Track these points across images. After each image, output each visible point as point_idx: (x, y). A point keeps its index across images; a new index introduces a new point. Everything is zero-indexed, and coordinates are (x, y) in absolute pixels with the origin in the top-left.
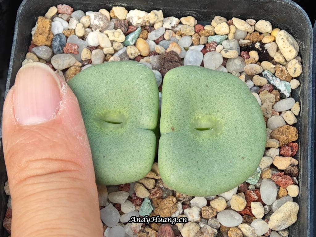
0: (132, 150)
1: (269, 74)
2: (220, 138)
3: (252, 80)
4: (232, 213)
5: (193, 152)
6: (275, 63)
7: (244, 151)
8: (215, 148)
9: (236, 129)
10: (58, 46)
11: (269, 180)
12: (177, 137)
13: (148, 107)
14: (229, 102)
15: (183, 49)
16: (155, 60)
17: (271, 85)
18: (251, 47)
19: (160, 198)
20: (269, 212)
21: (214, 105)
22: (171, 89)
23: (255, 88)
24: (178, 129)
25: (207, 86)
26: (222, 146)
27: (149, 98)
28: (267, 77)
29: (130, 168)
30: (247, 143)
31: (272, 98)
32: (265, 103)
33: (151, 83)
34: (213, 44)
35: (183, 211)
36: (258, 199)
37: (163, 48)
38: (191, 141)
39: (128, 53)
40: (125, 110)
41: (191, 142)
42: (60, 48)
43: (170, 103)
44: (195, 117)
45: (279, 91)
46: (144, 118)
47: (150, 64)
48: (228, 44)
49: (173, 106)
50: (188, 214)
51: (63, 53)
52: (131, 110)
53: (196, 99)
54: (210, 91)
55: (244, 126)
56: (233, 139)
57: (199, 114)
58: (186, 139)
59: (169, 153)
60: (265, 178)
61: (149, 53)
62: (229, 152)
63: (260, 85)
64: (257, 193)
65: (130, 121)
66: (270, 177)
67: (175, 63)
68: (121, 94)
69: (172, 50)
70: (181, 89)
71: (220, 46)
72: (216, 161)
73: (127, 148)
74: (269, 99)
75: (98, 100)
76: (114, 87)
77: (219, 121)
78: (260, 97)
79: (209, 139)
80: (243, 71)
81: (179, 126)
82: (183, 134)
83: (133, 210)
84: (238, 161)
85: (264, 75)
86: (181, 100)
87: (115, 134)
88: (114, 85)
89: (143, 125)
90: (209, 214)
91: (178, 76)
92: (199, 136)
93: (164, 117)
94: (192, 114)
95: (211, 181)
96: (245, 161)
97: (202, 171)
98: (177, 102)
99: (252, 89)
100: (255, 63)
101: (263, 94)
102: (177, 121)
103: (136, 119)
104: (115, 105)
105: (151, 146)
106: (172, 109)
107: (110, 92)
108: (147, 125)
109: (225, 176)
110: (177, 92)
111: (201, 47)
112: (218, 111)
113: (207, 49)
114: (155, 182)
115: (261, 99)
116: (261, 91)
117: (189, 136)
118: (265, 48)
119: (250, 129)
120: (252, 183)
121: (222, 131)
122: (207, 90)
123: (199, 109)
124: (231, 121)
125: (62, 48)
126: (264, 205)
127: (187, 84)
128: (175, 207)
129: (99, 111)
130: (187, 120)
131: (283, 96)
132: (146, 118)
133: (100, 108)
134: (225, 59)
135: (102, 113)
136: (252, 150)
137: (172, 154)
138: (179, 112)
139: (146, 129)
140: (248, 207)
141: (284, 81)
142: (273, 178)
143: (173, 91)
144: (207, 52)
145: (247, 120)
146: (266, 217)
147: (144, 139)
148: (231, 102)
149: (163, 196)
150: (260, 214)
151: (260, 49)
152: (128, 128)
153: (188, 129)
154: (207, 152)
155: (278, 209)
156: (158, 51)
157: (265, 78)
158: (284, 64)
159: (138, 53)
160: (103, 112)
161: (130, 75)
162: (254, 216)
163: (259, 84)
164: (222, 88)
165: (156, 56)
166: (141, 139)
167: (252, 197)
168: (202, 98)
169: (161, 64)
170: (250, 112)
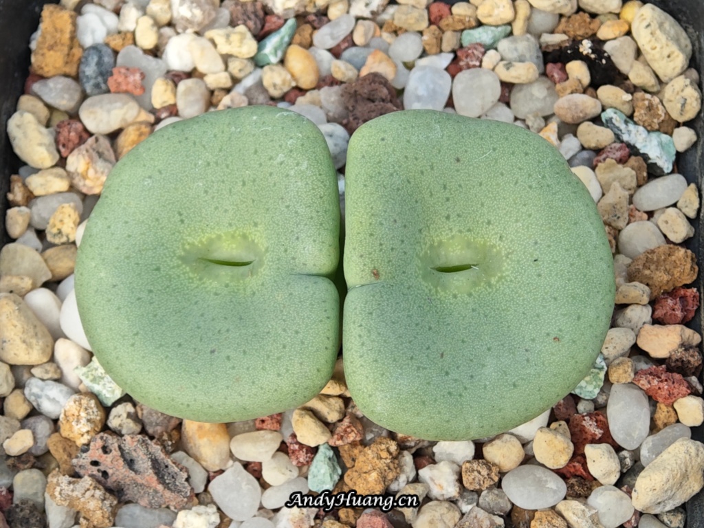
0: (280, 331)
1: (618, 119)
2: (497, 290)
3: (575, 135)
4: (539, 472)
5: (430, 329)
6: (632, 89)
7: (559, 320)
8: (486, 316)
9: (537, 265)
10: (94, 76)
11: (629, 387)
12: (389, 293)
13: (312, 218)
14: (517, 198)
15: (401, 67)
16: (333, 99)
17: (624, 145)
18: (569, 52)
19: (358, 443)
20: (632, 467)
21: (479, 206)
22: (367, 174)
23: (585, 154)
24: (390, 273)
25: (458, 160)
26: (503, 310)
27: (314, 196)
28: (614, 124)
29: (279, 375)
30: (567, 301)
31: (629, 179)
32: (611, 192)
33: (317, 158)
34: (476, 49)
35: (417, 474)
36: (603, 434)
37: (350, 66)
38: (423, 302)
39: (266, 83)
40: (258, 231)
41: (424, 304)
42: (100, 79)
43: (366, 208)
44: (433, 241)
45: (645, 157)
46: (304, 248)
47: (321, 107)
48: (513, 46)
49: (372, 215)
50: (429, 481)
51: (108, 91)
52: (272, 230)
53: (432, 195)
54: (466, 173)
55: (557, 256)
56: (530, 292)
57: (441, 233)
58: (410, 297)
59: (368, 337)
60: (618, 382)
61: (318, 82)
62: (521, 324)
63: (596, 147)
64: (601, 421)
65: (272, 258)
66: (630, 380)
67: (382, 103)
68: (244, 191)
69: (373, 71)
70: (391, 171)
71: (491, 53)
72: (489, 349)
73: (267, 326)
74: (620, 179)
75: (189, 209)
76: (224, 175)
77: (493, 246)
78: (596, 176)
79: (470, 295)
80: (553, 115)
81: (393, 265)
82: (402, 284)
83: (293, 478)
84: (545, 346)
85: (607, 121)
86: (393, 199)
87: (236, 293)
88: (225, 169)
89: (304, 264)
90: (479, 481)
91: (383, 139)
92: (445, 288)
93: (353, 243)
94: (424, 233)
95: (480, 403)
96: (563, 345)
97: (456, 376)
98: (384, 205)
99: (578, 156)
100: (582, 90)
101: (605, 169)
102: (385, 252)
103: (286, 251)
104: (232, 220)
105: (328, 318)
106: (370, 224)
107: (216, 188)
108: (314, 265)
109: (515, 385)
110: (384, 181)
111: (446, 59)
112: (489, 223)
113: (462, 63)
114: (342, 406)
115: (600, 183)
116: (600, 162)
117: (418, 289)
118: (605, 52)
119: (572, 265)
120: (586, 396)
121: (502, 272)
122: (458, 171)
123: (440, 219)
124: (522, 245)
125: (104, 79)
126: (618, 449)
127: (406, 157)
128: (396, 466)
129: (194, 238)
130: (410, 249)
131: (655, 172)
132: (310, 247)
133: (195, 230)
134: (507, 87)
135: (201, 242)
136: (579, 318)
137: (376, 337)
138: (389, 229)
139: (313, 275)
140: (578, 456)
141: (657, 133)
142: (639, 380)
143: (371, 177)
144: (460, 70)
145: (565, 241)
146: (625, 480)
147: (307, 300)
148: (521, 197)
149: (365, 438)
150: (608, 474)
151: (593, 56)
152: (268, 276)
153: (416, 272)
154: (465, 329)
155: (655, 461)
156: (338, 76)
157: (608, 127)
158: (655, 89)
159: (290, 83)
160: (204, 240)
161: (261, 142)
162: (595, 479)
163: (593, 145)
164: (496, 162)
165: (336, 88)
166: (300, 302)
167: (587, 430)
168: (447, 191)
169: (347, 108)
170: (571, 220)
